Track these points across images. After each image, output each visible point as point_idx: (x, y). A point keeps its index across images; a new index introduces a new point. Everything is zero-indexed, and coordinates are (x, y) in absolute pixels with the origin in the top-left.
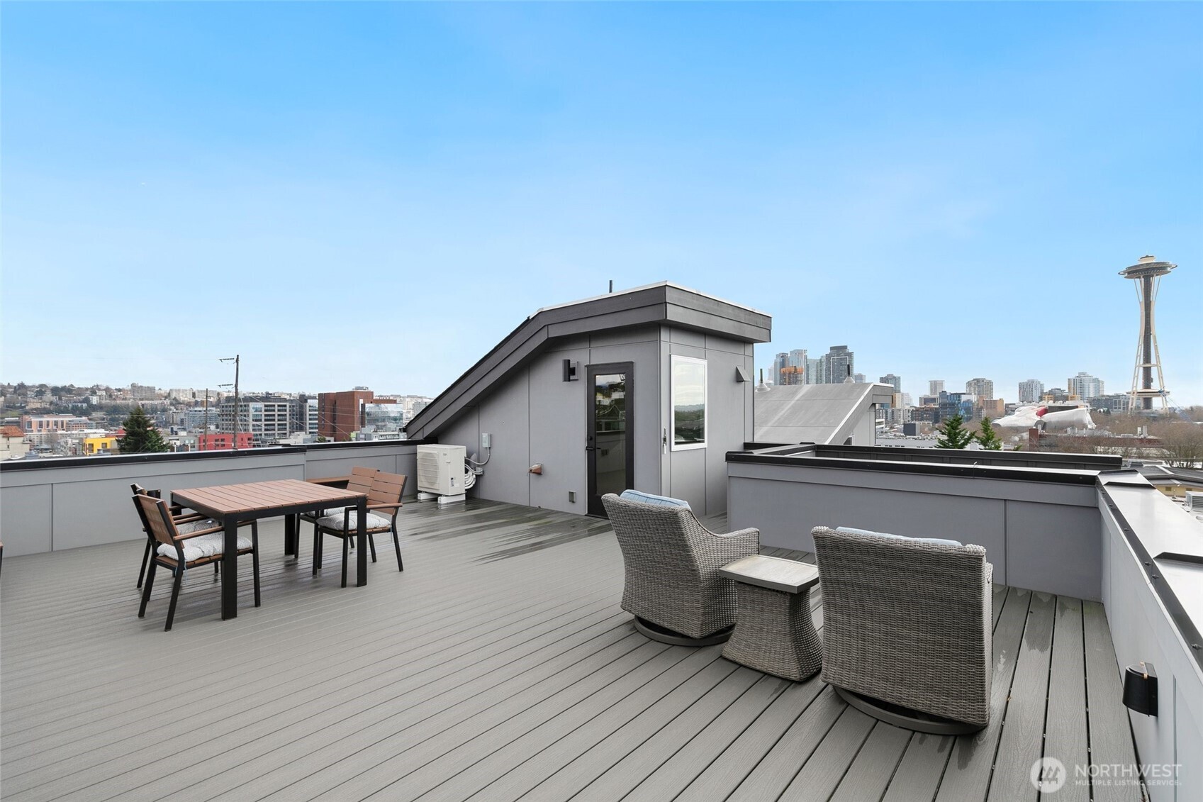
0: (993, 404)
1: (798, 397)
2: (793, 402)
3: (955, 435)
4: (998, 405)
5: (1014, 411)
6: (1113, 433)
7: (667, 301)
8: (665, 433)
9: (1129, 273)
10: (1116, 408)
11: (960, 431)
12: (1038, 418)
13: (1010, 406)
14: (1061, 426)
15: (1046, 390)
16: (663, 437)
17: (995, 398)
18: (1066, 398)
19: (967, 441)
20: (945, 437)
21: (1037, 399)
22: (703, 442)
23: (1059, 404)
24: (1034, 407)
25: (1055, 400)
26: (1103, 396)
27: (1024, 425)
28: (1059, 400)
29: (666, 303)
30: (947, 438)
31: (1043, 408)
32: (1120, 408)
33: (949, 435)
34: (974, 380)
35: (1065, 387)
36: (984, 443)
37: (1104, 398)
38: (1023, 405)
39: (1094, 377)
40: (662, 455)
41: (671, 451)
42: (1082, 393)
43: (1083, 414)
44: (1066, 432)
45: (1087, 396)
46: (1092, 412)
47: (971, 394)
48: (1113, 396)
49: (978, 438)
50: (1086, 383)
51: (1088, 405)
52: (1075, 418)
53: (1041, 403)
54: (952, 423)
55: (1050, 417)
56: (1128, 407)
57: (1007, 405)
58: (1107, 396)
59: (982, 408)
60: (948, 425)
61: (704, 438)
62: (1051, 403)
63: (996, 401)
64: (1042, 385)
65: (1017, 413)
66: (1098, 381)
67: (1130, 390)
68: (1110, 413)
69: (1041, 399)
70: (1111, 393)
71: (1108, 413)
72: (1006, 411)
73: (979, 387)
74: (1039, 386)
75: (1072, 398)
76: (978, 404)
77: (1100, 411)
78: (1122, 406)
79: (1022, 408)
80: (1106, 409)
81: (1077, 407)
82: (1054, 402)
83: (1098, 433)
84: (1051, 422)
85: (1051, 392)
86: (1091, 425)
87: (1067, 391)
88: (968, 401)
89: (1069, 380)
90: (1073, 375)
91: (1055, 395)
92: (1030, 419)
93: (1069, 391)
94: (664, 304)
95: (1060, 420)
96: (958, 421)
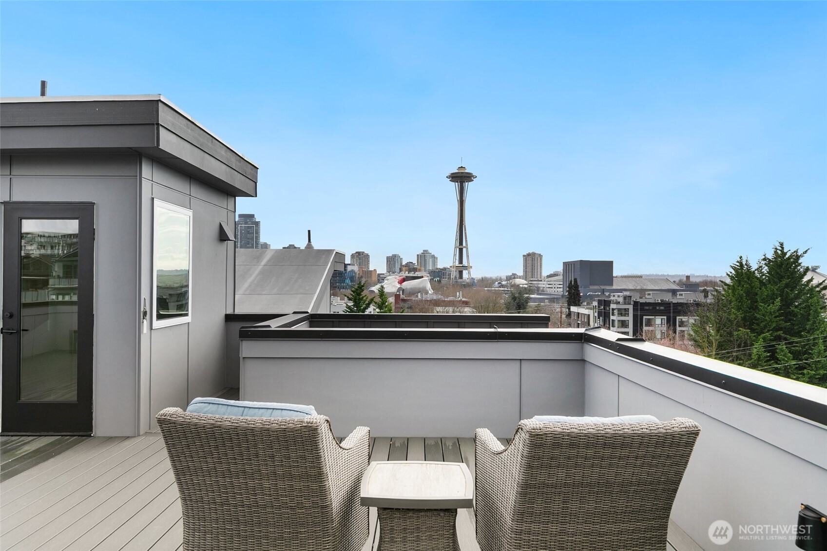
0: (370, 273)
1: (264, 262)
2: (260, 267)
3: (359, 300)
4: (373, 273)
5: (384, 280)
6: (444, 297)
7: (160, 123)
8: (145, 305)
9: (452, 178)
10: (444, 278)
11: (363, 297)
12: (399, 286)
13: (381, 276)
14: (414, 292)
15: (404, 263)
16: (142, 310)
17: (371, 268)
18: (415, 270)
19: (368, 306)
20: (351, 304)
21: (397, 270)
22: (186, 315)
23: (412, 274)
24: (397, 277)
25: (409, 271)
26: (437, 269)
27: (390, 291)
28: (411, 271)
29: (158, 124)
30: (352, 304)
31: (402, 277)
32: (446, 278)
33: (355, 301)
34: (356, 253)
35: (415, 261)
36: (380, 307)
37: (437, 270)
38: (390, 275)
39: (432, 254)
40: (142, 336)
41: (151, 329)
42: (425, 266)
43: (425, 282)
44: (417, 296)
45: (428, 268)
46: (431, 280)
47: (354, 265)
48: (443, 269)
49: (376, 303)
50: (427, 258)
51: (429, 275)
52: (421, 286)
53: (401, 274)
54: (357, 290)
55: (407, 285)
56: (450, 277)
57: (379, 275)
58: (439, 269)
59: (362, 277)
60: (354, 292)
61: (188, 311)
62: (407, 274)
63: (372, 271)
64: (401, 259)
65: (386, 281)
66: (435, 257)
67: (452, 265)
68: (441, 282)
69: (401, 270)
70: (441, 267)
71: (439, 281)
72: (378, 280)
73: (360, 259)
74: (399, 260)
75: (420, 270)
76: (359, 274)
77: (435, 281)
78: (447, 277)
79: (389, 277)
80: (438, 279)
81: (422, 277)
82: (409, 273)
83: (435, 297)
84: (407, 288)
85: (407, 265)
86: (431, 292)
87: (416, 264)
88: (352, 271)
89: (418, 255)
90: (420, 252)
91: (410, 267)
92: (394, 286)
93: (418, 265)
94: (156, 126)
95: (412, 287)
96: (361, 288)
